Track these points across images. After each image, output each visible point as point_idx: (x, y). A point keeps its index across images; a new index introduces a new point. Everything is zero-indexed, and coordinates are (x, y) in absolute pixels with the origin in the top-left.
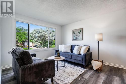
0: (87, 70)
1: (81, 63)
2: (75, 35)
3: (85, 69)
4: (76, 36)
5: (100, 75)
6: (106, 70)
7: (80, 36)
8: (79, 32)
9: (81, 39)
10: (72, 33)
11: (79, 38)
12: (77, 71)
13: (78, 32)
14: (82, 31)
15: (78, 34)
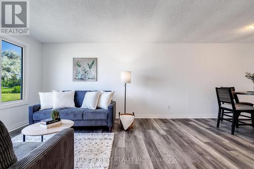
0: (116, 133)
1: (104, 124)
2: (80, 69)
3: (113, 133)
4: (82, 73)
5: (136, 134)
6: (137, 125)
7: (92, 72)
8: (90, 64)
9: (93, 78)
10: (74, 65)
11: (90, 77)
12: (103, 141)
13: (88, 64)
14: (95, 63)
15: (88, 69)
